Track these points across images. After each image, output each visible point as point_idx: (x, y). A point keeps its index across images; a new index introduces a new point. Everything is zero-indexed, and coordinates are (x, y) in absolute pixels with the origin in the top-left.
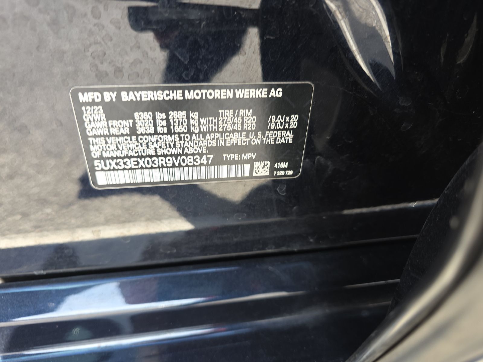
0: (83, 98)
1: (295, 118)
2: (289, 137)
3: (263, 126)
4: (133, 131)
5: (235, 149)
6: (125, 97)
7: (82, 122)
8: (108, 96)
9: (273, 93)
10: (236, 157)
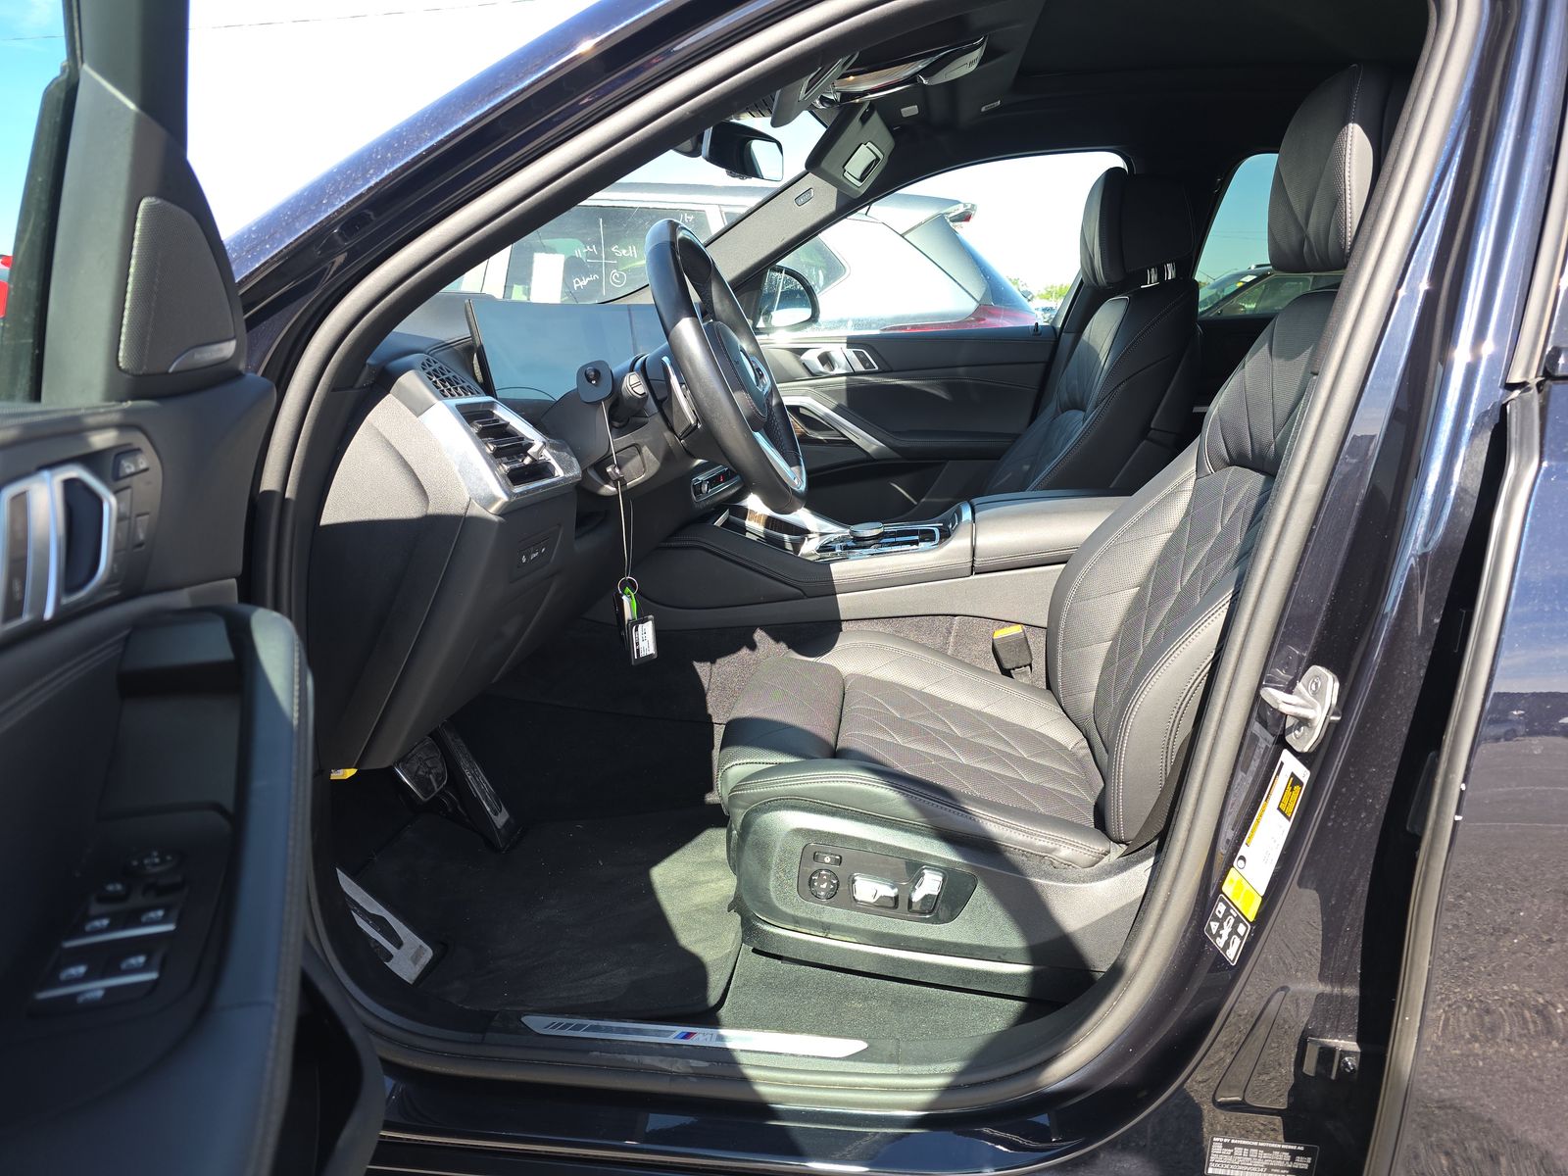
0: (1215, 1139)
1: (1310, 1159)
2: (1306, 1167)
3: (1293, 1160)
4: (1232, 1154)
5: (1277, 1167)
6: (1233, 1141)
7: (1211, 1147)
8: (1225, 1140)
9: (1299, 1148)
10: (1278, 1171)
